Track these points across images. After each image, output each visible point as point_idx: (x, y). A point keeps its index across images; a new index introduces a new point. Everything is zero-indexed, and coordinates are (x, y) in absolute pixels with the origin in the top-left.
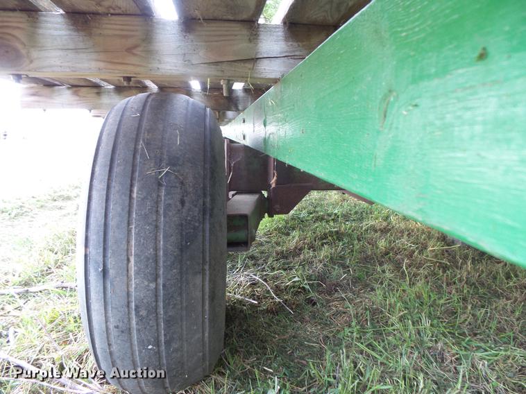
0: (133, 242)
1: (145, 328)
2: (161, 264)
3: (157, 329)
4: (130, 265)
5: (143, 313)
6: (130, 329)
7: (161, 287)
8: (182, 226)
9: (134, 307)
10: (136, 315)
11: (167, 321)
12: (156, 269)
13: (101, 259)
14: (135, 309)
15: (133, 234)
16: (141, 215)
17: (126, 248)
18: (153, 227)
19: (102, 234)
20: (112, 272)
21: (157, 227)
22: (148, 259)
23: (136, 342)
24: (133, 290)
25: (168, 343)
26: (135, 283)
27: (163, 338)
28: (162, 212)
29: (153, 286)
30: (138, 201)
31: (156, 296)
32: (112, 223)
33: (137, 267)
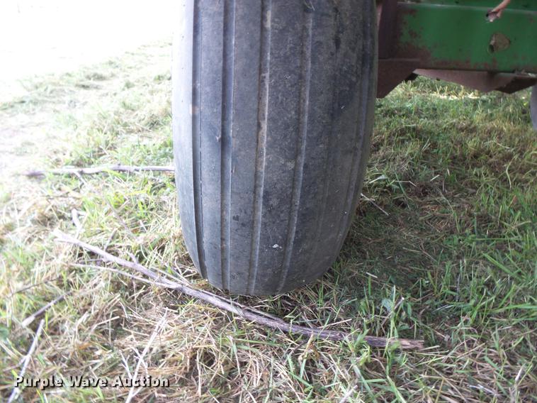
0: (267, 100)
1: (274, 223)
2: (305, 134)
3: (289, 225)
4: (260, 133)
5: (274, 202)
6: (253, 222)
7: (302, 168)
8: (335, 79)
9: (262, 193)
10: (264, 204)
11: (303, 215)
12: (298, 141)
13: (218, 123)
14: (264, 197)
15: (267, 86)
16: (279, 57)
17: (256, 106)
18: (296, 77)
19: (219, 84)
20: (234, 143)
21: (301, 77)
22: (287, 126)
23: (259, 238)
24: (263, 170)
25: (298, 243)
26: (267, 160)
27: (293, 236)
28: (308, 53)
29: (291, 165)
30: (274, 34)
31: (294, 180)
32: (234, 68)
33: (272, 137)
